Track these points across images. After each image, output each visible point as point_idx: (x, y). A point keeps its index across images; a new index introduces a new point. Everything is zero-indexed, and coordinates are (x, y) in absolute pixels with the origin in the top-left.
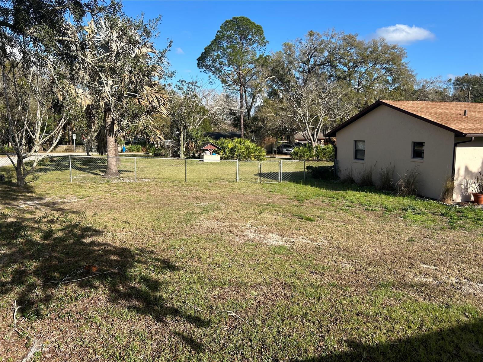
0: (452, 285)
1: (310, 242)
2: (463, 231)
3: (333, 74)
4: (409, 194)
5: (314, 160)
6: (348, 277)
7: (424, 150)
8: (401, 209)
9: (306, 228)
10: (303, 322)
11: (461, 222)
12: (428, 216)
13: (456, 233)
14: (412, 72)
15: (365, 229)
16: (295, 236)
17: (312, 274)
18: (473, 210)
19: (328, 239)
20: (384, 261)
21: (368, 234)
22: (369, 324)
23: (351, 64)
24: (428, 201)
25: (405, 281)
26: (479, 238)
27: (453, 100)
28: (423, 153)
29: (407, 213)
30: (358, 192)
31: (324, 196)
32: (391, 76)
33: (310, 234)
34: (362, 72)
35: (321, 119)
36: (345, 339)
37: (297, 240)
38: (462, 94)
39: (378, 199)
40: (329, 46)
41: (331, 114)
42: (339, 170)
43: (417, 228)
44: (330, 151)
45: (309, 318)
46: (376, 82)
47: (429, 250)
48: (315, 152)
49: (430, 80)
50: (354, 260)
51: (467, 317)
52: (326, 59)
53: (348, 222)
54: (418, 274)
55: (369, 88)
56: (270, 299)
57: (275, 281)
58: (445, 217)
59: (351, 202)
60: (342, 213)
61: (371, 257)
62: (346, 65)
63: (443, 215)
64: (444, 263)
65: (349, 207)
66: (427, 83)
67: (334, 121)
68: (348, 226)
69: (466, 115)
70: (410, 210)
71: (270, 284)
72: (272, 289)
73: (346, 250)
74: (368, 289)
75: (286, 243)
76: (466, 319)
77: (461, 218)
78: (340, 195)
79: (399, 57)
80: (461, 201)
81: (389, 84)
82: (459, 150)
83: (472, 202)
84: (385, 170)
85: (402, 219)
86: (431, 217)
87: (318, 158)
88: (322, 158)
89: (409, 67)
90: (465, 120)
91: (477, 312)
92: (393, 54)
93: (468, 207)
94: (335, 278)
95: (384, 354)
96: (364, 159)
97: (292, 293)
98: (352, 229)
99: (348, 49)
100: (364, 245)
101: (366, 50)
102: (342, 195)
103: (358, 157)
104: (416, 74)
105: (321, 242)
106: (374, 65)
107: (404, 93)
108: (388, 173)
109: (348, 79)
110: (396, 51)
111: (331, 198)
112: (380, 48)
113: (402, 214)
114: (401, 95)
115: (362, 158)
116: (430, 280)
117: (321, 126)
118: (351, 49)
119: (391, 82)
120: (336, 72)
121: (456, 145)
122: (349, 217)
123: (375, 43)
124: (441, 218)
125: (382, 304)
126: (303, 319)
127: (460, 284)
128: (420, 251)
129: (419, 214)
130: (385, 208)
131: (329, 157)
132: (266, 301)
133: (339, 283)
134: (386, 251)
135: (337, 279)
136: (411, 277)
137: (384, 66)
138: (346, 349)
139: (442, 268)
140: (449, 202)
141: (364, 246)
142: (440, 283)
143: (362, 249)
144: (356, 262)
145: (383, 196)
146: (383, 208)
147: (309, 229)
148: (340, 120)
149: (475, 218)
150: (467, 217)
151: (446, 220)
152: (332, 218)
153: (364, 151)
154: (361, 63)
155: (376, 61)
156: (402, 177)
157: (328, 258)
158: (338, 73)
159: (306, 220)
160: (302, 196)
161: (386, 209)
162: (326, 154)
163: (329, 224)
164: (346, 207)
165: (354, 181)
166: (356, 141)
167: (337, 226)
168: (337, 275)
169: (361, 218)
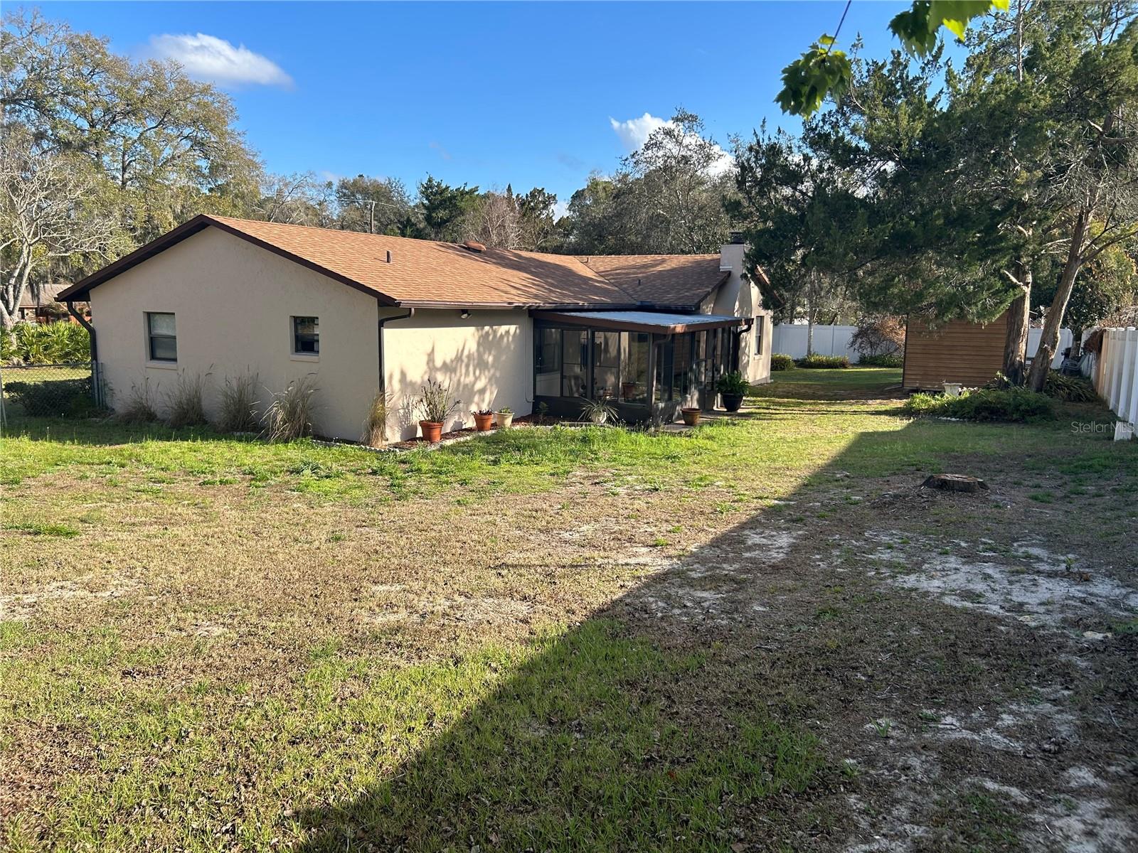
0: (445, 615)
1: (87, 593)
2: (422, 501)
3: (46, 131)
4: (298, 436)
5: (15, 366)
6: (230, 657)
7: (318, 335)
8: (287, 471)
9: (60, 557)
10: (161, 816)
11: (411, 482)
12: (346, 479)
13: (412, 506)
14: (254, 156)
15: (222, 532)
16: (35, 585)
17: (129, 680)
18: (426, 456)
19: (138, 575)
20: (294, 597)
21: (234, 542)
22: (327, 756)
23: (97, 113)
24: (340, 446)
25: (357, 631)
26: (453, 509)
27: (342, 228)
28: (318, 341)
29: (303, 478)
30: (174, 443)
31: (81, 463)
32: (206, 157)
33: (80, 573)
34: (130, 138)
35: (25, 252)
36: (288, 812)
37: (46, 596)
38: (355, 216)
39: (228, 455)
40: (29, 54)
41: (56, 240)
42: (106, 389)
43: (336, 509)
44: (62, 341)
45: (173, 796)
46: (170, 168)
47: (377, 552)
48: (15, 342)
49: (292, 180)
50: (225, 613)
51: (496, 670)
52: (23, 89)
53: (173, 521)
54: (377, 610)
55: (155, 183)
56: (32, 788)
57: (24, 732)
58: (380, 477)
59: (162, 469)
60: (147, 500)
61: (261, 595)
62: (84, 114)
63: (374, 473)
64: (414, 572)
65: (159, 482)
66: (286, 185)
67: (64, 259)
68: (175, 530)
69: (391, 263)
70: (307, 472)
71: (13, 745)
72: (26, 756)
73: (195, 592)
74: (290, 674)
75: (14, 611)
76: (495, 675)
77: (410, 473)
78: (126, 454)
79: (221, 116)
80: (399, 441)
81: (203, 176)
82: (388, 333)
83: (421, 439)
84: (235, 384)
85: (295, 493)
86: (355, 481)
87: (26, 359)
88: (40, 361)
89: (248, 143)
90: (390, 271)
91: (508, 657)
92: (206, 105)
93: (415, 450)
94: (198, 671)
95: (386, 810)
96: (175, 360)
97: (96, 748)
98: (192, 537)
99: (85, 71)
100: (234, 570)
101: (135, 83)
102: (131, 455)
103: (159, 353)
104: (264, 162)
105: (119, 586)
106: (159, 125)
107: (240, 202)
108: (241, 392)
109: (92, 150)
110: (211, 99)
111: (103, 466)
112: (172, 86)
113: (293, 482)
114: (235, 206)
115: (173, 357)
116: (403, 614)
117: (27, 271)
118: (92, 73)
119: (206, 172)
120: (54, 128)
121: (381, 324)
122: (169, 508)
123: (159, 72)
124: (372, 479)
125: (334, 700)
126: (161, 806)
127: (458, 608)
128: (361, 558)
129: (327, 477)
130: (251, 473)
131: (60, 357)
132: (21, 797)
133: (214, 680)
134: (291, 575)
135: (204, 671)
136: (366, 620)
137: (187, 131)
138: (302, 837)
139: (416, 586)
140: (381, 445)
141: (236, 573)
142: (423, 616)
143: (236, 581)
144: (231, 616)
145: (239, 447)
146: (244, 474)
147: (71, 559)
148: (82, 258)
149: (433, 471)
150: (419, 470)
151: (384, 483)
152: (124, 518)
153: (174, 338)
154: (125, 114)
155: (165, 116)
156: (277, 398)
157: (157, 623)
158: (62, 133)
159: (50, 534)
160: (11, 470)
161: (252, 475)
162: (51, 347)
163: (124, 536)
164: (151, 484)
165: (156, 416)
166: (149, 316)
167: (148, 536)
168: (201, 661)
169: (202, 505)
